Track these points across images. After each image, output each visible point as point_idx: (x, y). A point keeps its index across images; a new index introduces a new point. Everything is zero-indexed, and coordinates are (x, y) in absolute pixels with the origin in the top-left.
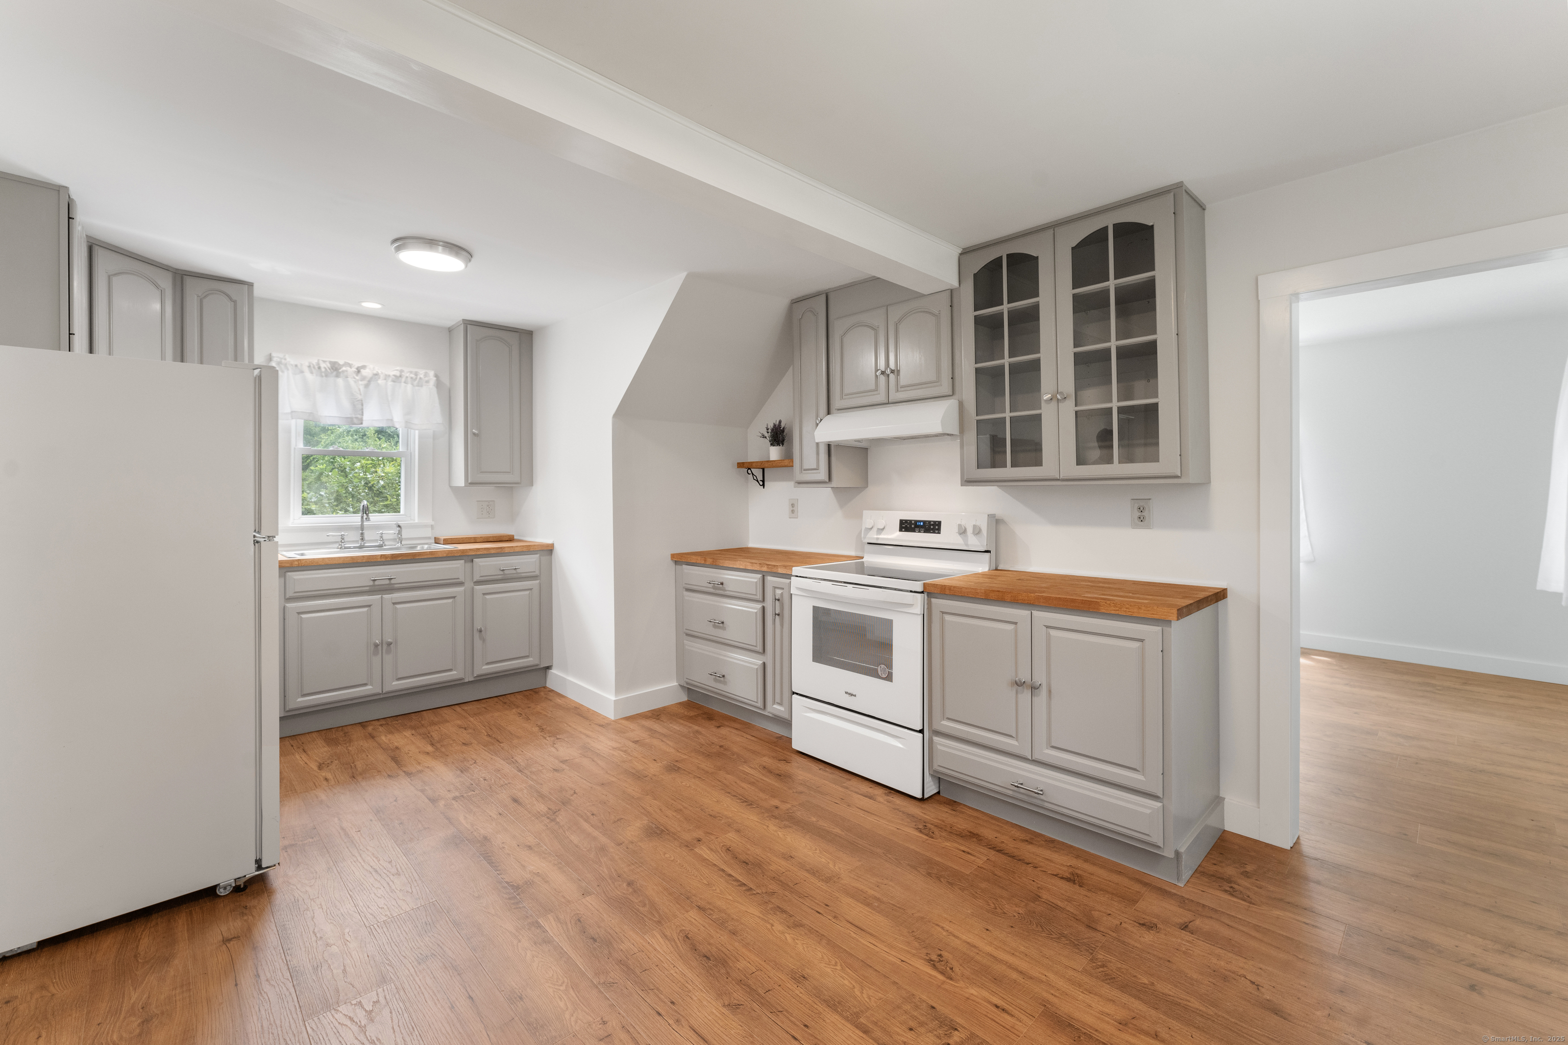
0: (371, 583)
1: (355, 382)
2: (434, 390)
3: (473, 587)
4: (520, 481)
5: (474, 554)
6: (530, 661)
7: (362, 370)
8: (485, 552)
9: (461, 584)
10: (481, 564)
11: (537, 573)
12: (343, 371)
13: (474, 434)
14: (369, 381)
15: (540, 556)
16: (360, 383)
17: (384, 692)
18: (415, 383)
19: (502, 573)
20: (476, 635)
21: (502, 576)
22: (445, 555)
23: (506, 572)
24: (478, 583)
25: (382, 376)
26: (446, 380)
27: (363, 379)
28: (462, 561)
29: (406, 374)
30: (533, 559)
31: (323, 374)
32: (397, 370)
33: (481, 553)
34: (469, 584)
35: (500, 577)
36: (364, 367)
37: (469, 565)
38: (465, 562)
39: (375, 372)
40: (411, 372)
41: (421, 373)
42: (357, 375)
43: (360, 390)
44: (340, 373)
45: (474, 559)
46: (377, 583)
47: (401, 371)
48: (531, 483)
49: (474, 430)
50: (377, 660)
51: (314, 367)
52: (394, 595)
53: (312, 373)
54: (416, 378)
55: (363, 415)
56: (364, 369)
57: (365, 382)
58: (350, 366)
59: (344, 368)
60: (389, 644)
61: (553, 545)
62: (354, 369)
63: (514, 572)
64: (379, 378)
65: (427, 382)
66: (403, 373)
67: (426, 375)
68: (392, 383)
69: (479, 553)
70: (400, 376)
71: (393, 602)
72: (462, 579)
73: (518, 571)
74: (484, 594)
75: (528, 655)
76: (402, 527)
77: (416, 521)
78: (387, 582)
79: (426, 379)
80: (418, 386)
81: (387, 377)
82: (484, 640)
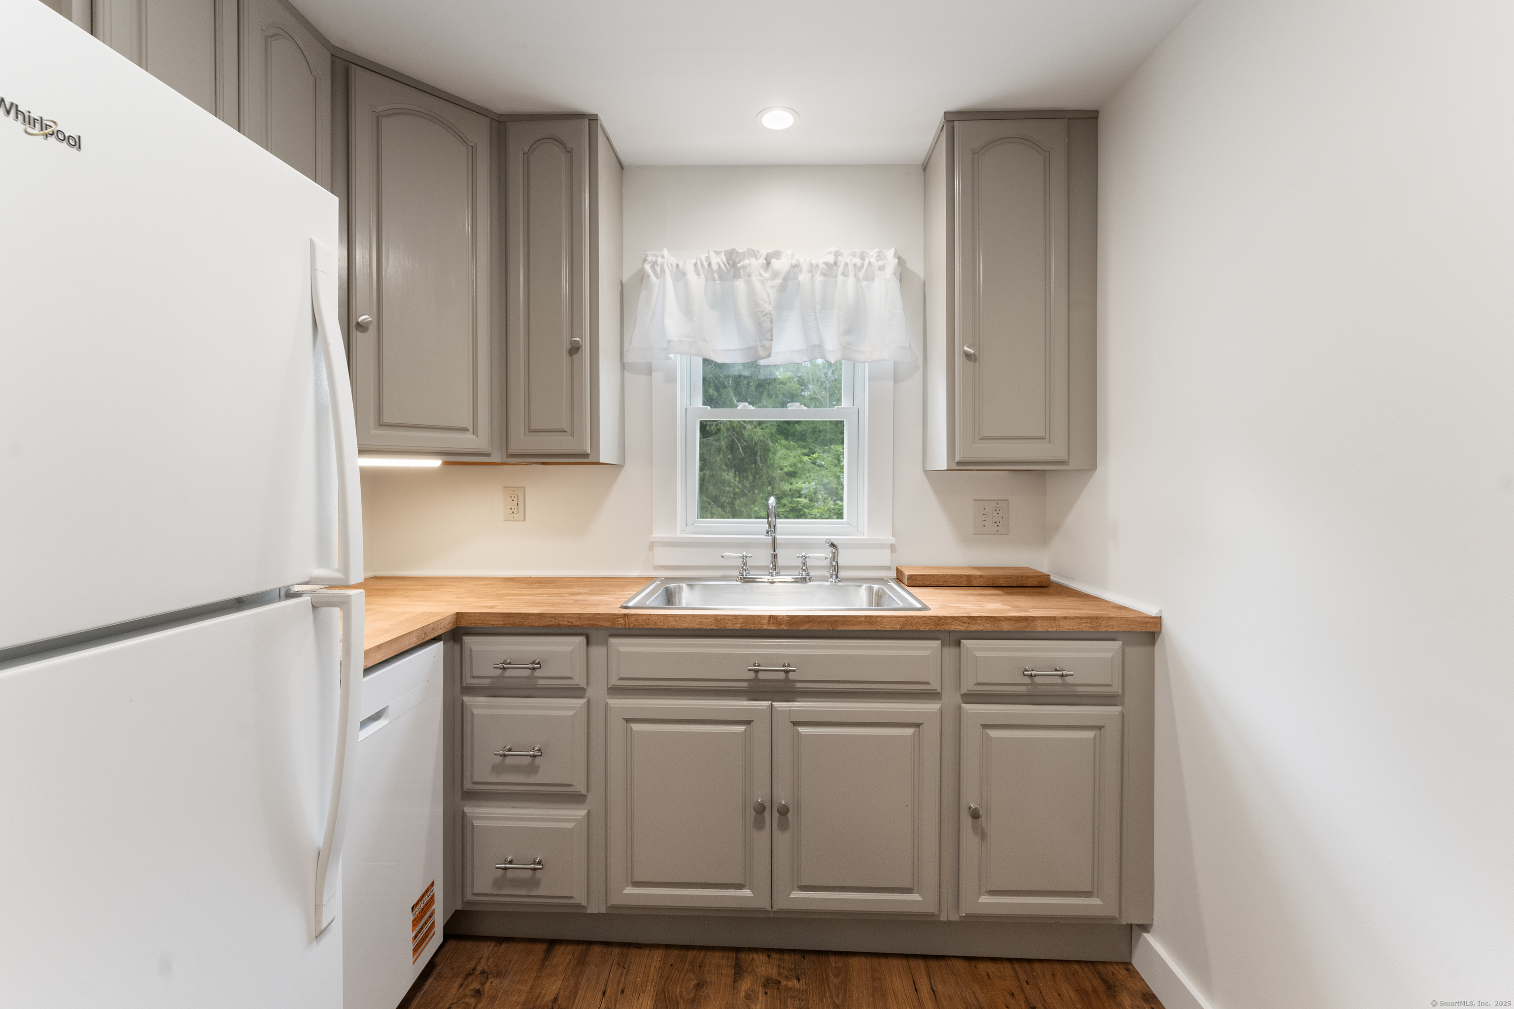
0: (752, 675)
1: (762, 282)
2: (894, 284)
3: (960, 707)
4: (1066, 458)
5: (962, 628)
6: (1092, 905)
7: (773, 260)
8: (988, 627)
9: (934, 695)
10: (978, 654)
11: (1116, 688)
12: (744, 267)
13: (967, 355)
14: (785, 279)
15: (1123, 644)
16: (770, 283)
17: (775, 909)
18: (861, 274)
19: (1027, 680)
20: (967, 821)
21: (1030, 687)
22: (898, 627)
23: (1037, 680)
24: (971, 697)
25: (805, 268)
26: (916, 266)
27: (775, 275)
28: (936, 644)
29: (846, 258)
30: (1108, 650)
31: (716, 275)
32: (830, 253)
33: (980, 628)
34: (951, 697)
35: (1023, 689)
36: (777, 254)
37: (950, 652)
38: (943, 645)
39: (794, 262)
40: (854, 255)
41: (872, 256)
42: (766, 271)
43: (769, 297)
44: (739, 269)
45: (963, 641)
46: (761, 676)
47: (837, 254)
48: (1091, 465)
49: (966, 348)
50: (761, 838)
51: (702, 265)
52: (796, 704)
53: (698, 274)
54: (863, 264)
55: (772, 340)
56: (777, 259)
57: (778, 281)
58: (753, 254)
59: (746, 262)
60: (784, 811)
61: (1158, 621)
62: (762, 261)
63: (1059, 680)
64: (801, 272)
65: (882, 268)
66: (840, 257)
67: (880, 256)
68: (822, 277)
69: (974, 628)
70: (836, 264)
71: (793, 720)
72: (935, 686)
73: (1068, 680)
74: (985, 726)
75: (1090, 889)
76: (839, 547)
77: (866, 537)
78: (782, 676)
79: (881, 263)
80: (866, 278)
81: (813, 268)
82: (983, 835)
